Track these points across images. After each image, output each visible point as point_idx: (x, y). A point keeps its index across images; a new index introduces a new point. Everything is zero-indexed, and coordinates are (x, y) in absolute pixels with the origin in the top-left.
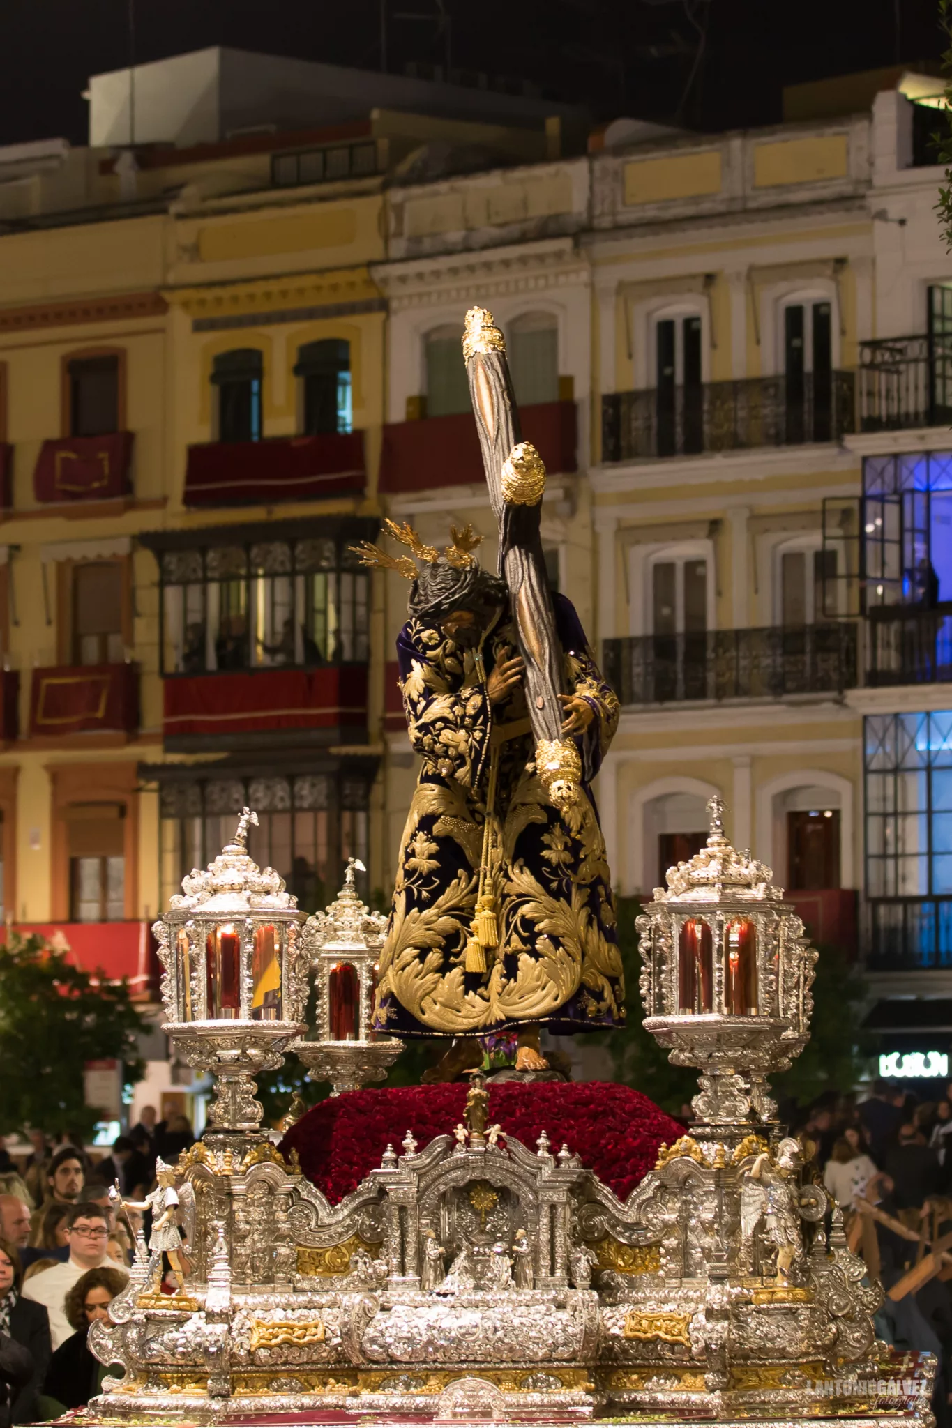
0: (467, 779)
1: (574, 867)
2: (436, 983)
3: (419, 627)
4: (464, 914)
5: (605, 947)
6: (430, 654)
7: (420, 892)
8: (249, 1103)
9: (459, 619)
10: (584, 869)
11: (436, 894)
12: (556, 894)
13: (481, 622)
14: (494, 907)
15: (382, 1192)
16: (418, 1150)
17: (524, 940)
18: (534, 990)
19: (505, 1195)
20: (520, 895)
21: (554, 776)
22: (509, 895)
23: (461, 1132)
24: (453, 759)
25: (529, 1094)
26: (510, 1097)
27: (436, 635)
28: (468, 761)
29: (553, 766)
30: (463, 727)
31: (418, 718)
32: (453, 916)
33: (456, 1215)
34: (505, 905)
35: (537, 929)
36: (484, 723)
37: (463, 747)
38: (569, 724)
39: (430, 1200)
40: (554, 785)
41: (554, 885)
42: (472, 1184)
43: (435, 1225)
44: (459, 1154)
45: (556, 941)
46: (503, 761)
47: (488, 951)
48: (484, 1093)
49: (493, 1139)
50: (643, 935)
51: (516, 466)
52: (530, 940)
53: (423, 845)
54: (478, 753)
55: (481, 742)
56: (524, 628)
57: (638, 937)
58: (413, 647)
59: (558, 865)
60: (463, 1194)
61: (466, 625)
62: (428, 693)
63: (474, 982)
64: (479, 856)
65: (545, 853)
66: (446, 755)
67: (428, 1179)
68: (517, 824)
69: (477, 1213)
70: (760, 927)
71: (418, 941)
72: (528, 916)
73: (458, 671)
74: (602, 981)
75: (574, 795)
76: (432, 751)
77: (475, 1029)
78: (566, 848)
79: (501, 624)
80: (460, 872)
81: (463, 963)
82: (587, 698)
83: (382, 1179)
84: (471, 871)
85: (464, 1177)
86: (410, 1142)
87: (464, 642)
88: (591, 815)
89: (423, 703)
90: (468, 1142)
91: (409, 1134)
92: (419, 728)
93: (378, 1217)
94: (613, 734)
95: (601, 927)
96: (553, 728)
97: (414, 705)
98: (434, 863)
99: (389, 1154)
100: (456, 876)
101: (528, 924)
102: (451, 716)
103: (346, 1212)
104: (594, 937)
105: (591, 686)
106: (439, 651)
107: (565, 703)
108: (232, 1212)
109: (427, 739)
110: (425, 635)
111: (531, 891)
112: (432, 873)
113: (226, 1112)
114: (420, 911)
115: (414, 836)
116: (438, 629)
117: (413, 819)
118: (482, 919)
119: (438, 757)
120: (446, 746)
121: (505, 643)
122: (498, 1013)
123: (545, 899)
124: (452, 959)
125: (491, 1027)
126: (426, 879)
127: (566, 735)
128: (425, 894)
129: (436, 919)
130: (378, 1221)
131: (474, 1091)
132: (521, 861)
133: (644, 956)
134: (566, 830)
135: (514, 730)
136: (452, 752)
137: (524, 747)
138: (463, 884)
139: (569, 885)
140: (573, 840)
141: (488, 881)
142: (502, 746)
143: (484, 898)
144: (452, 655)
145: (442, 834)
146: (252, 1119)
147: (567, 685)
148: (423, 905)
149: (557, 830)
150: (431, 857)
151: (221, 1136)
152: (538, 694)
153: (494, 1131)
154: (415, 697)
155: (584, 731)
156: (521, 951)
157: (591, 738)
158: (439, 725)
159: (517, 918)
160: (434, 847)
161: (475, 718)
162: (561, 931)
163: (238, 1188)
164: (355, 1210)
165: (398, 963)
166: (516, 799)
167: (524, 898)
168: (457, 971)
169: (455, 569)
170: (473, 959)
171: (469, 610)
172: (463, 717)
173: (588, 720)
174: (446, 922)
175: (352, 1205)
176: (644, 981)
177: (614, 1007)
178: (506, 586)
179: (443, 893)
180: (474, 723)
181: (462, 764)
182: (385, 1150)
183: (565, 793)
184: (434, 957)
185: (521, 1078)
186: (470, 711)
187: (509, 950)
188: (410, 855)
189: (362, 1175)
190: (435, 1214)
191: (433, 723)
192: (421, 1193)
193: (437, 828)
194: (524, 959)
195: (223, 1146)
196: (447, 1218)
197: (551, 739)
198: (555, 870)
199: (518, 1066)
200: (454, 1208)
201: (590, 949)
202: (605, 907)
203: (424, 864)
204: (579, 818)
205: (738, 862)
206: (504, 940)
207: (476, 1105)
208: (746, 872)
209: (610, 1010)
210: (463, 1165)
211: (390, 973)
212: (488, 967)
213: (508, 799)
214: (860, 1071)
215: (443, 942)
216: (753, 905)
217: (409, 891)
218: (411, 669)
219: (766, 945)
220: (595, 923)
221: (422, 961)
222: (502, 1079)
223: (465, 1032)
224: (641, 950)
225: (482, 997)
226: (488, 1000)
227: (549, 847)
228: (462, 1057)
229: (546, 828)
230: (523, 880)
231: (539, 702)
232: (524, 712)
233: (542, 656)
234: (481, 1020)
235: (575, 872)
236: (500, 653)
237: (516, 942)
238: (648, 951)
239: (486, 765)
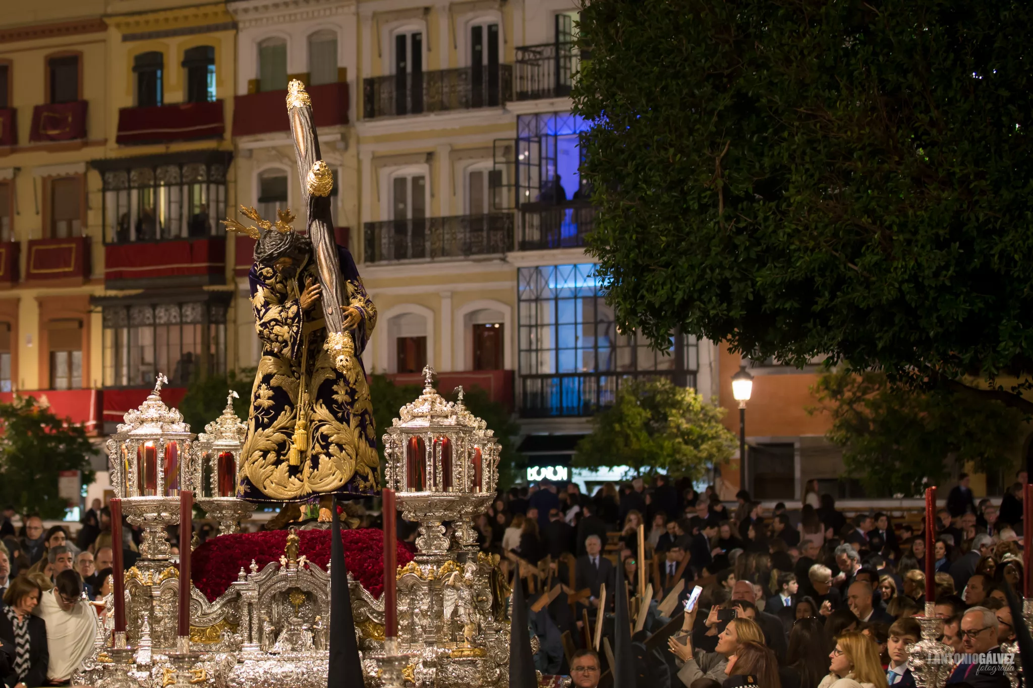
0: (289, 354)
1: (351, 404)
2: (272, 471)
3: (261, 266)
4: (288, 431)
5: (370, 449)
6: (267, 282)
7: (263, 419)
8: (163, 544)
9: (284, 262)
10: (357, 405)
11: (273, 419)
12: (341, 420)
13: (296, 262)
14: (305, 428)
15: (239, 595)
16: (259, 570)
17: (322, 447)
18: (328, 476)
19: (309, 596)
20: (320, 421)
21: (338, 353)
22: (314, 421)
23: (283, 560)
24: (281, 343)
25: (324, 537)
26: (313, 539)
27: (271, 271)
28: (290, 344)
29: (339, 347)
30: (287, 324)
31: (261, 319)
32: (282, 433)
33: (281, 607)
34: (312, 426)
35: (329, 440)
36: (298, 322)
37: (286, 336)
38: (346, 323)
39: (266, 599)
40: (338, 359)
41: (340, 415)
42: (290, 591)
43: (269, 613)
44: (283, 572)
45: (341, 447)
46: (311, 343)
47: (302, 453)
48: (296, 538)
49: (302, 564)
50: (387, 445)
51: (316, 174)
52: (326, 447)
53: (265, 392)
54: (295, 339)
55: (297, 333)
56: (321, 268)
57: (384, 447)
58: (258, 277)
59: (342, 403)
60: (285, 595)
61: (288, 266)
62: (266, 305)
63: (294, 471)
64: (297, 398)
65: (335, 397)
66: (277, 341)
67: (264, 587)
68: (318, 380)
69: (293, 606)
70: (453, 441)
71: (262, 447)
72: (325, 433)
73: (284, 292)
74: (368, 470)
75: (349, 364)
76: (269, 338)
77: (295, 498)
78: (347, 393)
79: (309, 264)
80: (286, 407)
81: (288, 460)
82: (357, 308)
83: (238, 588)
84: (293, 407)
85: (285, 585)
86: (254, 566)
87: (287, 276)
88: (361, 373)
89: (264, 310)
90: (287, 566)
91: (253, 561)
92: (261, 325)
93: (238, 608)
94: (373, 327)
95: (367, 439)
96: (338, 325)
97: (259, 311)
98: (271, 402)
99: (242, 573)
100: (283, 409)
101: (325, 437)
102: (279, 318)
103: (218, 606)
104: (363, 445)
105: (360, 300)
106: (273, 280)
107: (344, 311)
108: (153, 607)
109: (266, 332)
110: (264, 271)
111: (327, 419)
112: (270, 408)
113: (149, 549)
114: (263, 430)
115: (259, 386)
116: (272, 267)
117: (259, 377)
118: (299, 434)
119: (272, 341)
120: (277, 335)
121: (311, 275)
122: (308, 489)
123: (336, 423)
124: (282, 457)
125: (305, 496)
126: (267, 411)
127: (345, 329)
128: (266, 420)
129: (272, 435)
130: (236, 611)
131: (291, 536)
132: (321, 401)
133: (388, 458)
134: (347, 382)
135: (315, 325)
136: (280, 338)
137: (321, 336)
138: (288, 414)
139: (348, 415)
140: (351, 388)
141: (302, 413)
142: (310, 334)
143: (300, 422)
144: (280, 282)
145: (276, 385)
146: (165, 553)
147: (345, 299)
148: (265, 427)
149: (342, 383)
150: (269, 398)
151: (146, 563)
152: (329, 306)
153: (302, 559)
154: (259, 307)
155: (355, 326)
156: (320, 453)
157: (360, 330)
158: (273, 323)
159: (318, 434)
160: (271, 393)
161: (293, 319)
162: (344, 441)
163: (156, 593)
164: (224, 605)
165: (251, 460)
166: (318, 365)
167: (322, 422)
168: (284, 464)
169: (281, 234)
170: (293, 457)
171: (289, 257)
172: (286, 319)
173: (357, 320)
174: (279, 436)
175: (222, 602)
176: (388, 472)
177: (374, 484)
178: (311, 242)
179: (276, 419)
180: (293, 322)
181: (286, 346)
182: (239, 571)
183: (344, 363)
184: (272, 456)
185: (320, 527)
186: (291, 315)
187: (314, 452)
188: (257, 397)
189: (228, 585)
190: (269, 607)
191: (269, 322)
192: (261, 595)
193: (273, 382)
194: (323, 458)
195: (148, 568)
196: (276, 609)
197: (337, 332)
198: (340, 406)
199: (319, 520)
200: (280, 603)
201: (360, 451)
202: (370, 428)
203: (266, 403)
204: (354, 376)
205: (441, 403)
206: (311, 446)
207: (292, 544)
208: (445, 409)
209: (372, 486)
210: (285, 578)
211: (246, 465)
212: (302, 462)
213: (314, 365)
214: (515, 477)
215: (277, 448)
216: (449, 428)
217: (257, 418)
218: (257, 291)
219: (457, 451)
220: (363, 436)
221: (265, 458)
222: (310, 527)
223: (289, 499)
224: (386, 454)
225: (299, 479)
226: (302, 481)
227: (337, 393)
228: (289, 514)
229: (335, 382)
230: (322, 412)
231: (330, 310)
232: (322, 316)
233: (332, 283)
234: (299, 493)
235: (352, 407)
236: (308, 281)
237: (318, 448)
238: (390, 455)
239: (300, 345)
